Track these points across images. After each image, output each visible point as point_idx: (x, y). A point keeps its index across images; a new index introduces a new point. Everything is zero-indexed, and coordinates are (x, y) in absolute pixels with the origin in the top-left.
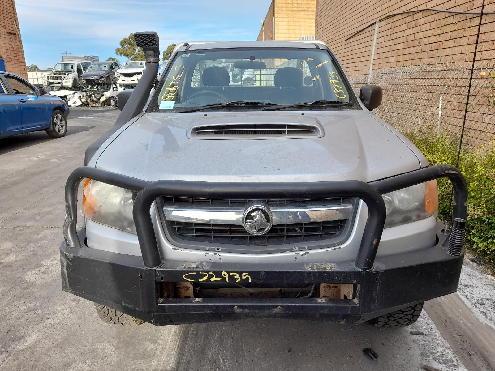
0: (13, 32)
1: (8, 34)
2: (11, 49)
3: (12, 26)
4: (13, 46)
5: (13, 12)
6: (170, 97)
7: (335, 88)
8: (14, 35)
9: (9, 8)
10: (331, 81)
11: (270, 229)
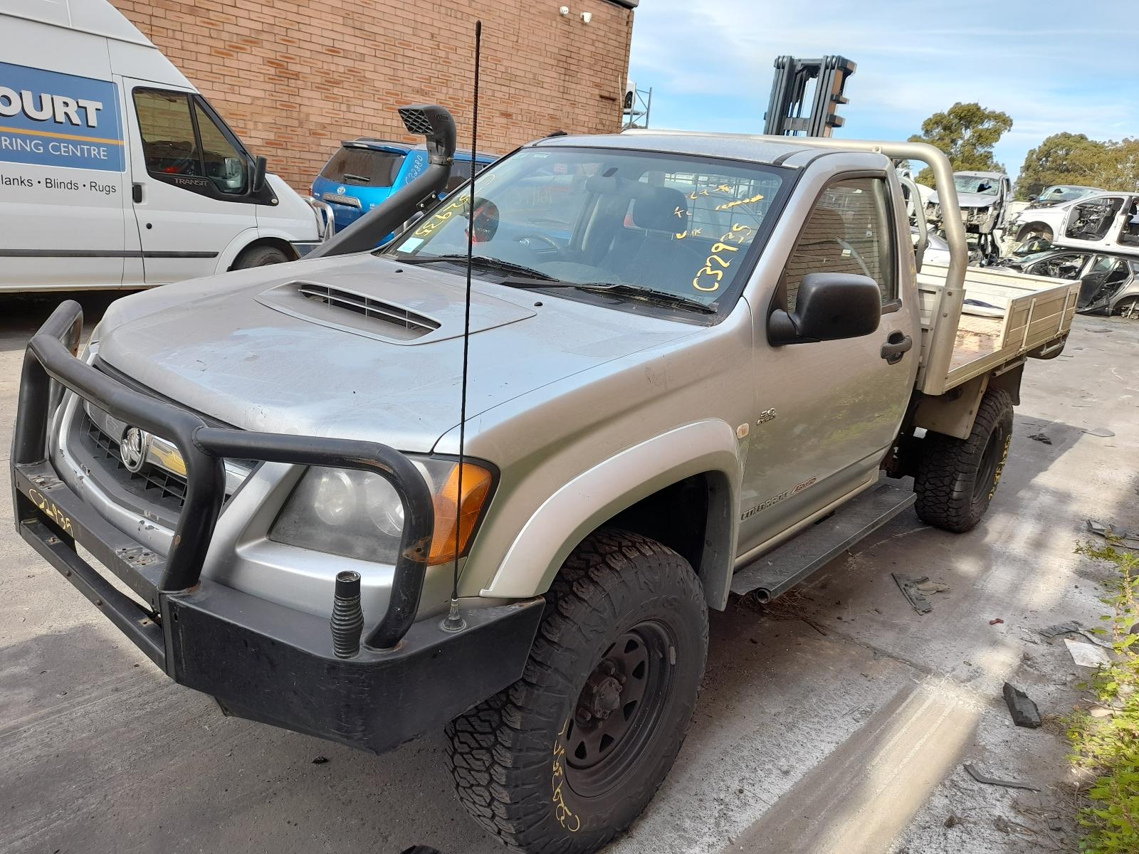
1: (600, 99)
2: (600, 127)
3: (614, 84)
4: (604, 121)
5: (623, 58)
6: (426, 231)
7: (708, 264)
8: (611, 102)
9: (617, 50)
10: (716, 245)
11: (142, 467)
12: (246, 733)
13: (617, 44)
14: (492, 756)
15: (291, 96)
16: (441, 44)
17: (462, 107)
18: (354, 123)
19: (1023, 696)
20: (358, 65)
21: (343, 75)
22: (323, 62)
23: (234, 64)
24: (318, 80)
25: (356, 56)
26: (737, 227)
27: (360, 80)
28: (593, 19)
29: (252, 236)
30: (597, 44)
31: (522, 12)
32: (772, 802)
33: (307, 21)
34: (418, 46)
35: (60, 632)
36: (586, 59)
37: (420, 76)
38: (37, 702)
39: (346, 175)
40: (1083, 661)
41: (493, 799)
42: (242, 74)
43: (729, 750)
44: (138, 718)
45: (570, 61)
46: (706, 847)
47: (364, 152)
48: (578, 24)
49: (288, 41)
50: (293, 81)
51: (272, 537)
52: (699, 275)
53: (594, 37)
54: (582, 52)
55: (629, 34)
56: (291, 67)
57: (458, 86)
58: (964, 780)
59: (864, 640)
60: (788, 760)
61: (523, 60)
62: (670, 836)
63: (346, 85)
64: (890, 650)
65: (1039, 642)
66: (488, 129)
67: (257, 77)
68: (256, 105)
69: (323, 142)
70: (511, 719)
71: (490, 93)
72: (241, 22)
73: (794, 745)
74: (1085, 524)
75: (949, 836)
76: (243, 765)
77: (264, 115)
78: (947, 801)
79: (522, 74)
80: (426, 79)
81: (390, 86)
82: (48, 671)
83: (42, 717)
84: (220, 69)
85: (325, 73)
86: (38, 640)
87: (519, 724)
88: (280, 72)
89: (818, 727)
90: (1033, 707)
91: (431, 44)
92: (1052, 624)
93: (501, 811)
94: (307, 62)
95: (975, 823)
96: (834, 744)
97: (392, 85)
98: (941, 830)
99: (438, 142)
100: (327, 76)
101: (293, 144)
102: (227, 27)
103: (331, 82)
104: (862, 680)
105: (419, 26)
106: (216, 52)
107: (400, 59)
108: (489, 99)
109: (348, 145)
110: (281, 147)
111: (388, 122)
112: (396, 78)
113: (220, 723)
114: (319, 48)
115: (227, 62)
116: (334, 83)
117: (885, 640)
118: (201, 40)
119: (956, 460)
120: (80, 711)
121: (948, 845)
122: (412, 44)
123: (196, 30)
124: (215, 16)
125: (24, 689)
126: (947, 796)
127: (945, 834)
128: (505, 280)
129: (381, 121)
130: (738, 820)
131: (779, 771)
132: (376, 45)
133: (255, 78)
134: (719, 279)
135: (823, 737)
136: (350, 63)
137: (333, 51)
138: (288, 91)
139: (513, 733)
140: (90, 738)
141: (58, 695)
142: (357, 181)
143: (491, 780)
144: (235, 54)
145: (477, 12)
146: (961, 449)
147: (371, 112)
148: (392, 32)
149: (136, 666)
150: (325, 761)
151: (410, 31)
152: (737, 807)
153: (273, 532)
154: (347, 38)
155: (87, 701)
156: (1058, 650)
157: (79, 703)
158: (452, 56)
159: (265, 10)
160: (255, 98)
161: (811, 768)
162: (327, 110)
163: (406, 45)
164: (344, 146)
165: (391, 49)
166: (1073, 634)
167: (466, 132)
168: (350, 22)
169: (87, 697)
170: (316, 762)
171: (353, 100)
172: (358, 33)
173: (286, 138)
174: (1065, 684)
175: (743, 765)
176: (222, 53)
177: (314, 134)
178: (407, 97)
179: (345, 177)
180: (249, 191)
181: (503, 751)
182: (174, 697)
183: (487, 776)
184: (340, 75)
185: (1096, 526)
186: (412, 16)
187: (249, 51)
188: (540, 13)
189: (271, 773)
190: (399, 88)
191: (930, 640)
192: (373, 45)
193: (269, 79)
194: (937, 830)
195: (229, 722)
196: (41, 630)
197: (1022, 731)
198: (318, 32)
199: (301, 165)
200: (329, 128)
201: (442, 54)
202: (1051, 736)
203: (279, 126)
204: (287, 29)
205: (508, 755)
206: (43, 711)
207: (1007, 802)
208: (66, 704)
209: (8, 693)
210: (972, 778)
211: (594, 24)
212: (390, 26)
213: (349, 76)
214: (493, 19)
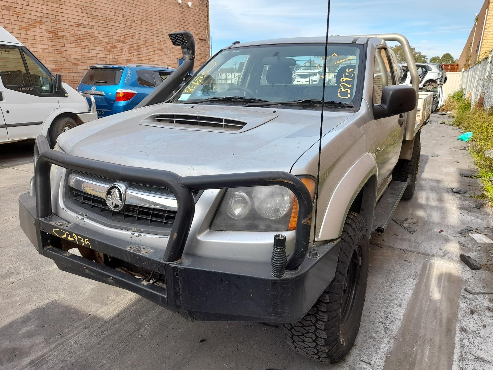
0: (204, 39)
1: (199, 40)
2: (201, 52)
3: (204, 33)
4: (202, 50)
5: (206, 22)
6: (190, 90)
7: (341, 87)
8: (204, 41)
9: (204, 18)
10: (342, 79)
11: (122, 208)
12: (160, 335)
13: (203, 16)
14: (316, 317)
15: (61, 47)
16: (127, 19)
17: (140, 47)
18: (92, 57)
19: (469, 257)
20: (91, 31)
21: (85, 36)
22: (74, 30)
23: (32, 33)
24: (73, 38)
25: (90, 27)
26: (348, 70)
27: (93, 38)
28: (192, 5)
29: (58, 112)
30: (195, 16)
31: (162, 3)
32: (401, 319)
33: (65, 11)
34: (118, 20)
35: (42, 306)
36: (192, 23)
37: (120, 34)
38: (47, 341)
39: (95, 81)
40: (480, 241)
41: (317, 337)
42: (36, 38)
43: (373, 301)
44: (104, 339)
45: (184, 24)
46: (387, 343)
47: (102, 70)
48: (186, 7)
49: (57, 21)
50: (61, 40)
51: (212, 229)
52: (339, 92)
53: (194, 13)
54: (189, 20)
55: (208, 11)
56: (60, 33)
57: (137, 38)
58: (466, 295)
59: (397, 247)
60: (397, 300)
61: (164, 25)
62: (370, 341)
63: (86, 40)
64: (409, 249)
65: (461, 236)
66: (153, 57)
67: (44, 39)
68: (45, 52)
69: (79, 67)
70: (324, 298)
71: (152, 40)
72: (33, 13)
73: (396, 294)
74: (450, 190)
75: (475, 318)
76: (167, 350)
77: (49, 57)
78: (465, 304)
79: (165, 31)
80: (123, 36)
81: (107, 40)
82: (46, 326)
83: (54, 348)
84: (25, 36)
85: (75, 35)
86: (33, 312)
87: (328, 300)
88: (54, 36)
89: (400, 284)
90: (475, 261)
91: (123, 19)
92: (461, 229)
93: (322, 342)
94: (67, 30)
95: (481, 311)
96: (411, 290)
97: (107, 39)
98: (470, 316)
99: (188, 49)
100: (77, 37)
101: (64, 69)
102: (26, 16)
103: (79, 39)
104: (406, 263)
105: (117, 11)
106: (22, 28)
107: (110, 27)
108: (152, 43)
109: (93, 67)
110: (59, 71)
111: (108, 56)
112: (109, 36)
113: (145, 333)
114: (72, 24)
115: (28, 33)
116: (81, 39)
117: (405, 246)
118: (13, 22)
119: (406, 169)
120: (72, 341)
121: (477, 322)
122: (114, 20)
123: (11, 18)
124: (19, 10)
125: (37, 336)
126: (464, 302)
127: (473, 318)
128: (247, 105)
129: (104, 56)
130: (392, 329)
131: (397, 306)
132: (98, 21)
133: (43, 40)
134: (349, 92)
135: (405, 288)
136: (87, 30)
137: (79, 25)
138: (59, 44)
139: (326, 304)
140: (84, 353)
141: (57, 336)
142: (101, 83)
143: (317, 328)
144: (32, 29)
145: (142, 4)
146: (408, 164)
147: (100, 52)
148: (105, 14)
149: (90, 315)
150: (204, 340)
151: (113, 14)
152: (389, 323)
153: (212, 226)
154: (84, 18)
155: (74, 336)
156: (469, 238)
157: (70, 338)
158: (133, 24)
159: (44, 7)
160: (43, 49)
161: (408, 301)
162: (79, 53)
163: (112, 20)
164: (91, 68)
165: (105, 22)
166: (470, 231)
167: (144, 59)
168: (85, 11)
169: (72, 334)
170: (201, 341)
171: (90, 47)
172: (89, 16)
173: (61, 67)
174: (479, 251)
175: (382, 306)
176: (25, 28)
177: (74, 64)
178: (115, 44)
179: (95, 82)
180: (54, 91)
181: (322, 314)
182: (117, 326)
183: (314, 327)
184: (83, 36)
185: (454, 190)
186: (113, 7)
187: (38, 27)
188: (169, 3)
189: (182, 351)
190: (111, 40)
191: (422, 243)
192: (97, 21)
193: (50, 39)
194: (469, 316)
195: (149, 332)
196: (31, 307)
197: (475, 271)
198: (70, 16)
199: (70, 79)
200: (81, 61)
201: (129, 24)
202: (487, 271)
203: (56, 62)
204: (56, 15)
205: (325, 315)
206: (54, 345)
207: (487, 300)
208: (63, 340)
209: (30, 340)
210: (469, 293)
211: (193, 7)
212: (103, 12)
213: (87, 36)
214: (149, 7)
